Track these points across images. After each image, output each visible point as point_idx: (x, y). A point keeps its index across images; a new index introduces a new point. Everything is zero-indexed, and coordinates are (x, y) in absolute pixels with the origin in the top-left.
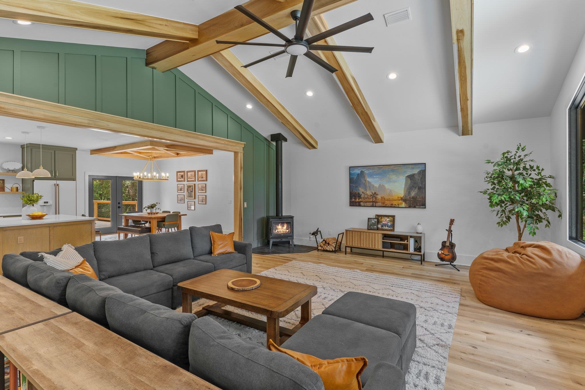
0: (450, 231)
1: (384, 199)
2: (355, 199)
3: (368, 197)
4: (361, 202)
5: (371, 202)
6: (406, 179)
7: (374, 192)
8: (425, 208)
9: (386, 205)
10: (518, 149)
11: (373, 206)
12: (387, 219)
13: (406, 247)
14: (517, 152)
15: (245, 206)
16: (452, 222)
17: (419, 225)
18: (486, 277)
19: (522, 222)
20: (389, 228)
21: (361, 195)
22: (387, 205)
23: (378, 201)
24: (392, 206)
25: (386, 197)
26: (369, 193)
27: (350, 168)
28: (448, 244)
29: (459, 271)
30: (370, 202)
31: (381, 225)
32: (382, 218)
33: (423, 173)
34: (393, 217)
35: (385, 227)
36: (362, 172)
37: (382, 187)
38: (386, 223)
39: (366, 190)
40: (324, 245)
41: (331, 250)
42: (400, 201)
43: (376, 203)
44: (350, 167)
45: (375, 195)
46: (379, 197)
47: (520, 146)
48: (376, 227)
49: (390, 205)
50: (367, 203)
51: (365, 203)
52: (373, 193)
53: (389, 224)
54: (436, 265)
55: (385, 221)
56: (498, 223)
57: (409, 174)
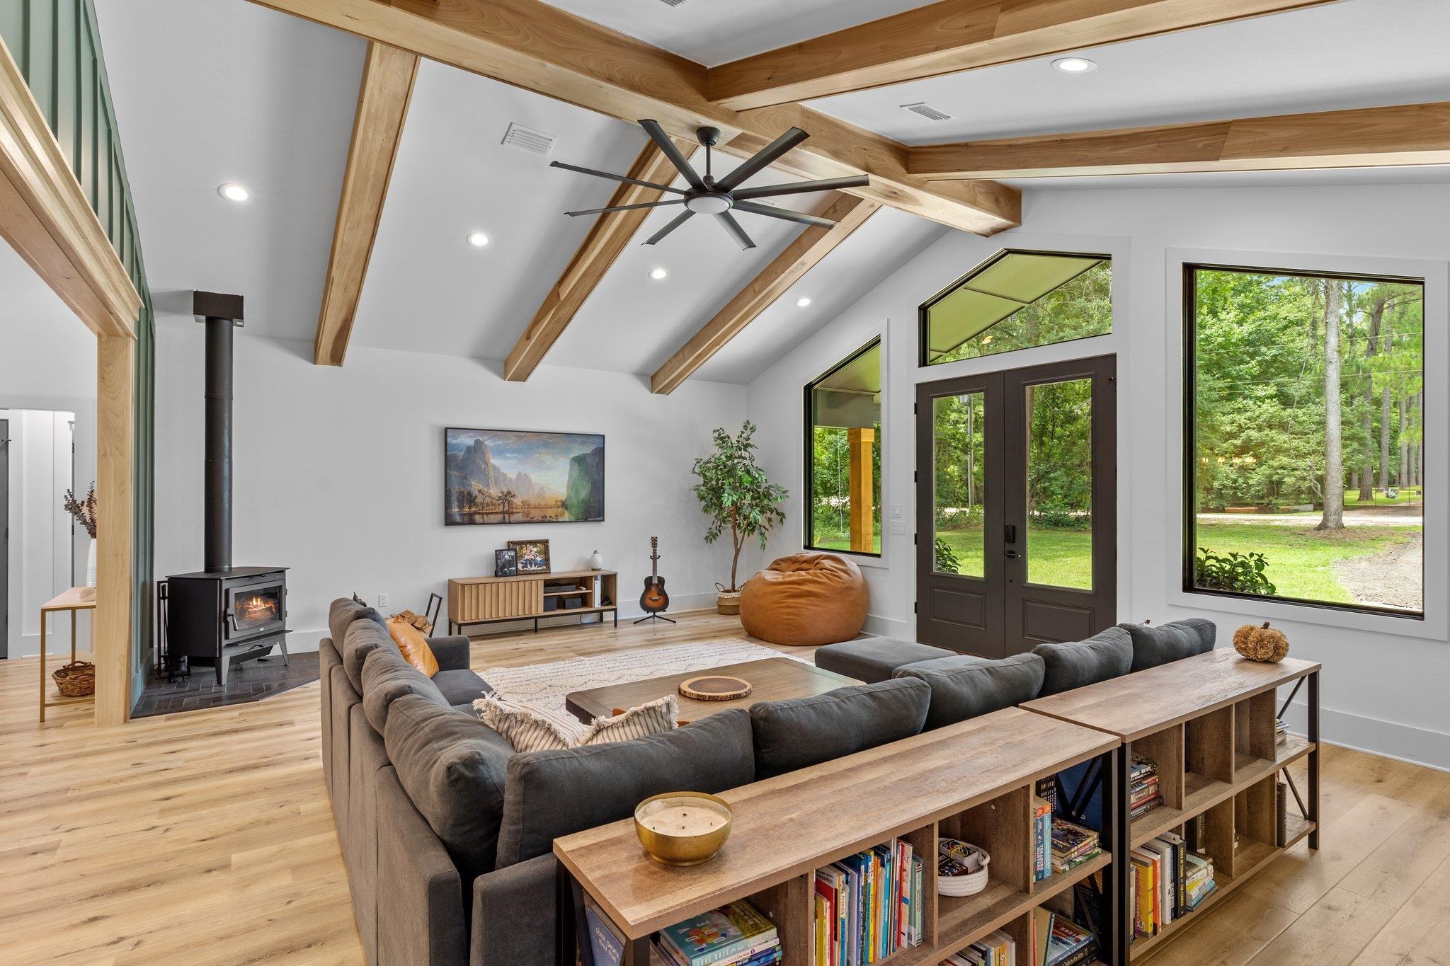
0: (655, 558)
1: (529, 505)
2: (458, 507)
3: (492, 502)
4: (476, 513)
5: (500, 513)
6: (571, 463)
7: (505, 491)
8: (603, 520)
9: (531, 518)
10: (745, 427)
11: (503, 523)
12: (532, 549)
13: (585, 600)
14: (742, 432)
16: (654, 541)
17: (597, 555)
19: (741, 532)
20: (539, 568)
21: (476, 497)
22: (535, 519)
23: (514, 510)
24: (544, 521)
25: (533, 502)
26: (494, 492)
27: (448, 430)
28: (655, 581)
29: (675, 622)
30: (497, 513)
31: (522, 563)
32: (522, 548)
33: (600, 452)
34: (545, 543)
35: (531, 567)
36: (477, 442)
37: (523, 478)
38: (532, 557)
39: (488, 485)
42: (561, 509)
43: (511, 515)
44: (446, 429)
45: (507, 497)
46: (517, 501)
47: (749, 424)
48: (514, 568)
49: (541, 519)
50: (492, 516)
51: (485, 516)
52: (505, 494)
53: (539, 559)
54: (635, 623)
55: (531, 553)
56: (706, 538)
57: (577, 455)
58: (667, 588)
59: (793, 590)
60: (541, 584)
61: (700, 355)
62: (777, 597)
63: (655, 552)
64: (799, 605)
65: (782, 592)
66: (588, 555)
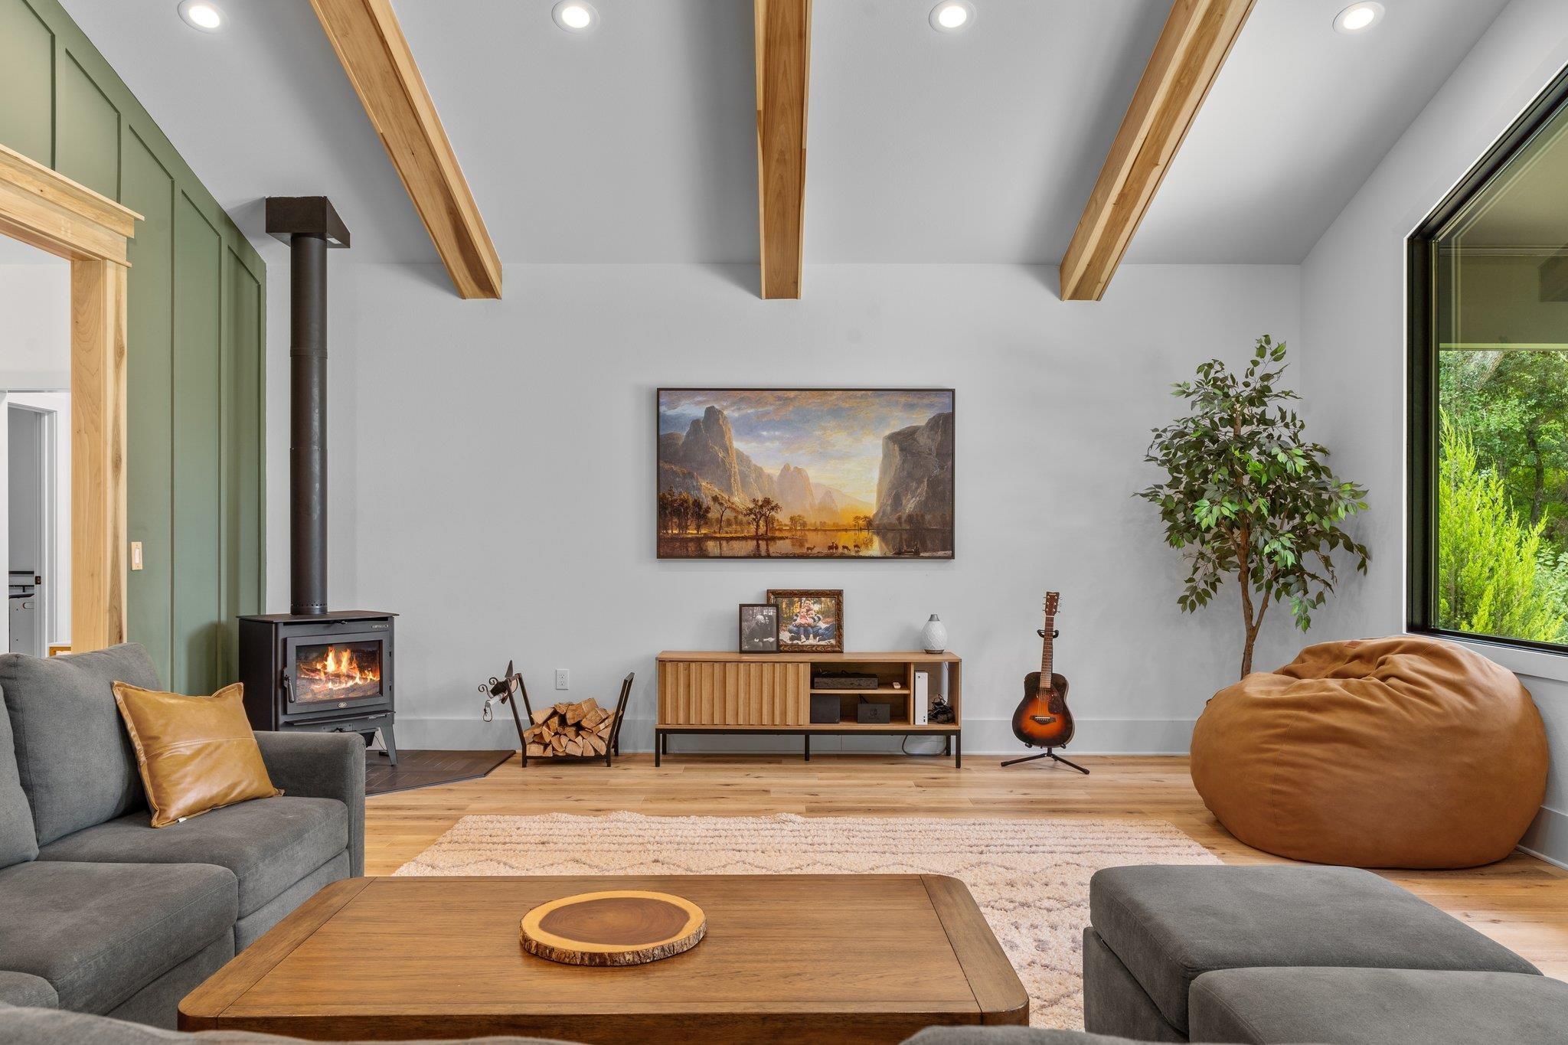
0: (1049, 635)
1: (804, 524)
2: (680, 526)
3: (736, 518)
4: (707, 538)
5: (751, 538)
6: (886, 447)
7: (760, 498)
8: (953, 557)
9: (808, 549)
10: (1261, 351)
11: (756, 556)
12: (812, 606)
13: (901, 709)
14: (1255, 363)
15: (138, 562)
16: (1052, 601)
17: (936, 625)
18: (1293, 765)
19: (1259, 589)
20: (823, 643)
21: (708, 510)
22: (815, 551)
23: (777, 534)
24: (833, 554)
25: (812, 519)
26: (741, 500)
27: (661, 392)
28: (1046, 683)
29: (1086, 772)
31: (790, 631)
32: (791, 604)
33: (945, 424)
34: (837, 595)
35: (808, 639)
36: (711, 412)
37: (792, 476)
38: (811, 621)
39: (729, 489)
40: (556, 734)
41: (592, 754)
42: (865, 534)
43: (771, 543)
44: (659, 390)
45: (764, 509)
46: (782, 517)
47: (1268, 342)
48: (771, 640)
49: (826, 551)
50: (735, 544)
51: (724, 543)
52: (760, 503)
53: (822, 625)
54: (1004, 764)
55: (809, 613)
56: (1182, 600)
57: (897, 430)
58: (1071, 700)
60: (805, 672)
61: (1122, 195)
62: (1255, 736)
63: (1049, 623)
64: (1301, 760)
65: (1268, 726)
66: (920, 622)
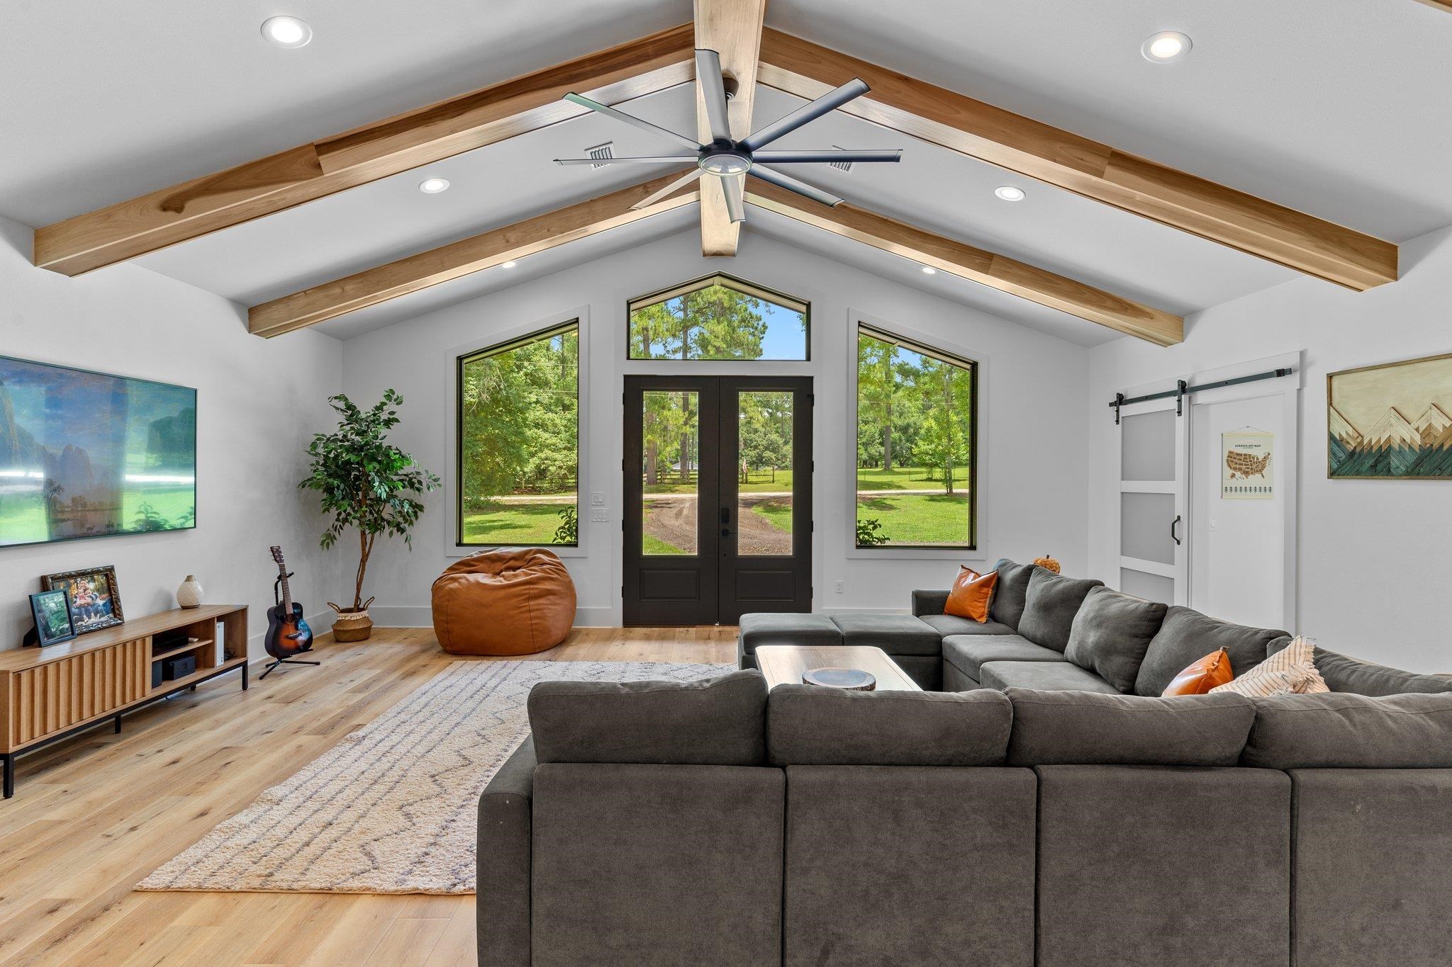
0: (284, 576)
6: (148, 433)
8: (195, 526)
10: (388, 397)
12: (87, 585)
14: (382, 403)
16: (277, 554)
17: (194, 583)
19: (372, 532)
24: (107, 533)
25: (91, 499)
28: (288, 609)
29: (318, 664)
33: (190, 417)
34: (108, 573)
35: (90, 618)
37: (72, 455)
38: (89, 600)
46: (65, 499)
47: (393, 393)
48: (67, 626)
49: (104, 529)
54: (263, 677)
56: (323, 543)
57: (158, 418)
59: (531, 591)
60: (150, 642)
61: (375, 296)
63: (282, 568)
64: (540, 607)
66: (173, 585)
